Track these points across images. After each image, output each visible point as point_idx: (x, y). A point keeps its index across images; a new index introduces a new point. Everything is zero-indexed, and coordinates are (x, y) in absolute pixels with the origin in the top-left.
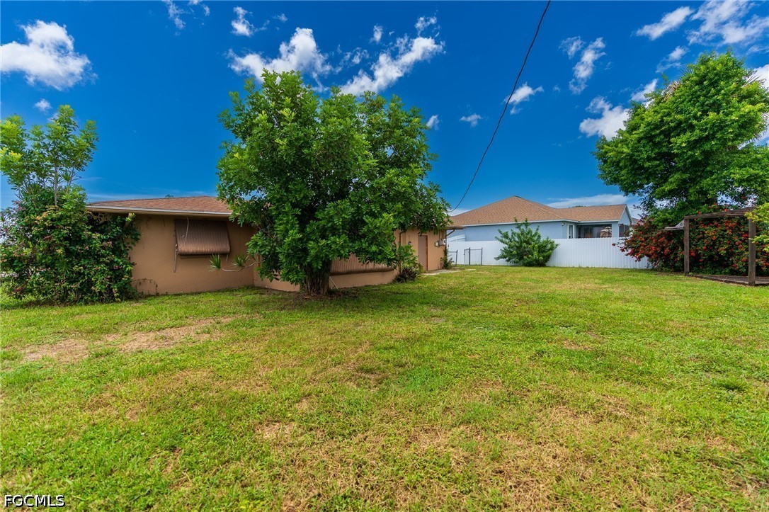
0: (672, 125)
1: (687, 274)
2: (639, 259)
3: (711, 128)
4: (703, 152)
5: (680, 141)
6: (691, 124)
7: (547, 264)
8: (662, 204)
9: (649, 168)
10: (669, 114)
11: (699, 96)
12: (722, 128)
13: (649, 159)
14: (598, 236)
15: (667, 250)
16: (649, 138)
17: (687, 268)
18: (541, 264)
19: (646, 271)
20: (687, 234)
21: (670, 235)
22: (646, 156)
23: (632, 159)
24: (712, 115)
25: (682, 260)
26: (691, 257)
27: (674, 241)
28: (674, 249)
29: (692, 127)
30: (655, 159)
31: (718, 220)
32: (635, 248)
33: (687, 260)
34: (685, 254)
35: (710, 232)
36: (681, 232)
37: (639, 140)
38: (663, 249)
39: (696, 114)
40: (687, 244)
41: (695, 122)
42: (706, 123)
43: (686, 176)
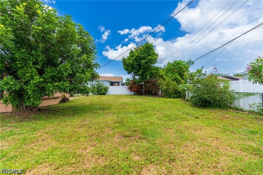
0: (141, 57)
1: (144, 96)
2: (131, 92)
3: (149, 60)
4: (147, 65)
5: (143, 62)
6: (145, 58)
7: (106, 94)
8: (137, 77)
9: (136, 67)
10: (140, 54)
11: (146, 52)
12: (151, 60)
13: (136, 65)
14: (114, 86)
15: (139, 90)
16: (136, 59)
17: (144, 94)
18: (104, 94)
19: (133, 95)
20: (144, 85)
21: (140, 86)
22: (135, 64)
23: (132, 65)
24: (150, 57)
25: (143, 92)
26: (145, 91)
27: (141, 87)
28: (141, 89)
29: (145, 59)
30: (137, 65)
31: (149, 82)
32: (131, 89)
33: (144, 92)
34: (143, 90)
35: (148, 85)
36: (143, 85)
37: (134, 59)
38: (138, 89)
39: (146, 56)
40: (144, 88)
41: (146, 58)
42: (148, 58)
43: (143, 71)
